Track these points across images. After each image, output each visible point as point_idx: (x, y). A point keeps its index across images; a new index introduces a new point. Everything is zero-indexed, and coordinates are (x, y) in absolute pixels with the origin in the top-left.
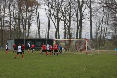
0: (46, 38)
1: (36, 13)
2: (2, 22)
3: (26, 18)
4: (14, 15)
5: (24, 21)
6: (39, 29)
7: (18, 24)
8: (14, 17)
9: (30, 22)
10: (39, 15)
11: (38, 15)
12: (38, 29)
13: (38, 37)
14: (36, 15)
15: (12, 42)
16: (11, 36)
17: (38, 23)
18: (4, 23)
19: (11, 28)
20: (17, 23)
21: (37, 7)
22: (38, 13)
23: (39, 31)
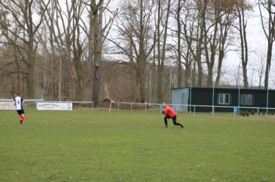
0: (260, 87)
1: (239, 27)
2: (161, 48)
3: (214, 39)
4: (186, 32)
5: (209, 46)
6: (244, 64)
7: (195, 52)
8: (186, 37)
9: (223, 48)
10: (245, 33)
11: (243, 32)
12: (241, 65)
13: (241, 83)
14: (239, 32)
15: (183, 94)
16: (179, 80)
17: (242, 51)
18: (164, 50)
19: (180, 62)
20: (192, 51)
21: (241, 12)
22: (245, 27)
23: (245, 71)
